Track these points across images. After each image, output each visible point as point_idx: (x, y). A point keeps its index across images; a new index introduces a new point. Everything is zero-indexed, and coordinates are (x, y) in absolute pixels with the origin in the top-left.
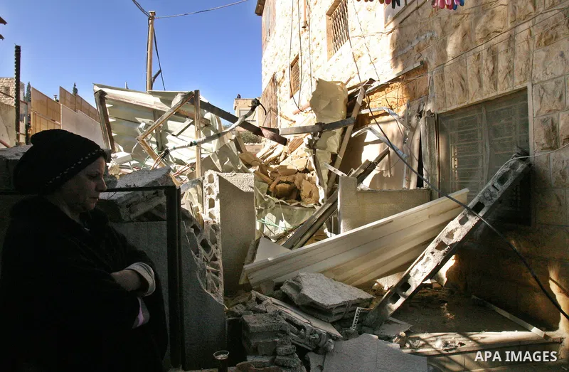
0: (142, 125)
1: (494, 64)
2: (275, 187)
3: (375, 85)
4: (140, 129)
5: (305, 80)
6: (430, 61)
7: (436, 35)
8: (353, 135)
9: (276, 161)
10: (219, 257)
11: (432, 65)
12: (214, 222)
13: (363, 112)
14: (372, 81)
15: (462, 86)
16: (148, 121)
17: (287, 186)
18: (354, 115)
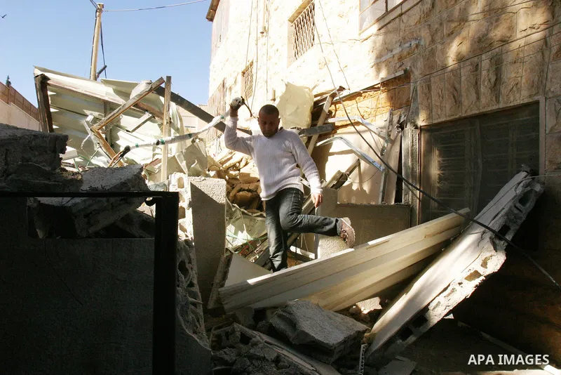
0: (90, 118)
1: (497, 75)
2: (235, 195)
3: (345, 93)
4: (87, 122)
5: (259, 86)
6: (413, 69)
7: (422, 43)
8: (318, 144)
9: (235, 167)
10: (195, 282)
11: (417, 74)
12: (187, 236)
13: (330, 120)
14: (341, 89)
15: (454, 97)
16: (96, 114)
17: (249, 194)
18: (320, 123)
